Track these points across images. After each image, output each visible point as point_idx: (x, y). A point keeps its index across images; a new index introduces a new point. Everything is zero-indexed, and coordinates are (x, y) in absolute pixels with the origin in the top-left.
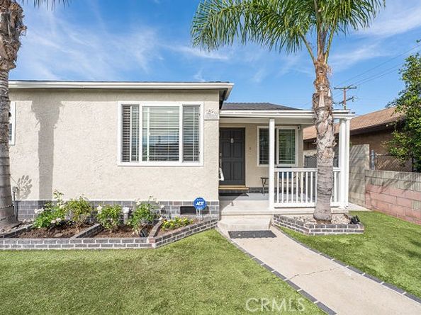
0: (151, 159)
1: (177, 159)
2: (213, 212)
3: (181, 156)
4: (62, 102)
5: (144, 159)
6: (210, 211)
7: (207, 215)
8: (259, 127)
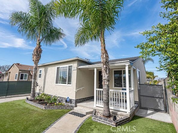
0: (62, 83)
1: (66, 83)
2: (73, 103)
3: (67, 82)
4: (48, 68)
5: (60, 83)
6: (72, 103)
7: (71, 104)
8: (113, 70)
